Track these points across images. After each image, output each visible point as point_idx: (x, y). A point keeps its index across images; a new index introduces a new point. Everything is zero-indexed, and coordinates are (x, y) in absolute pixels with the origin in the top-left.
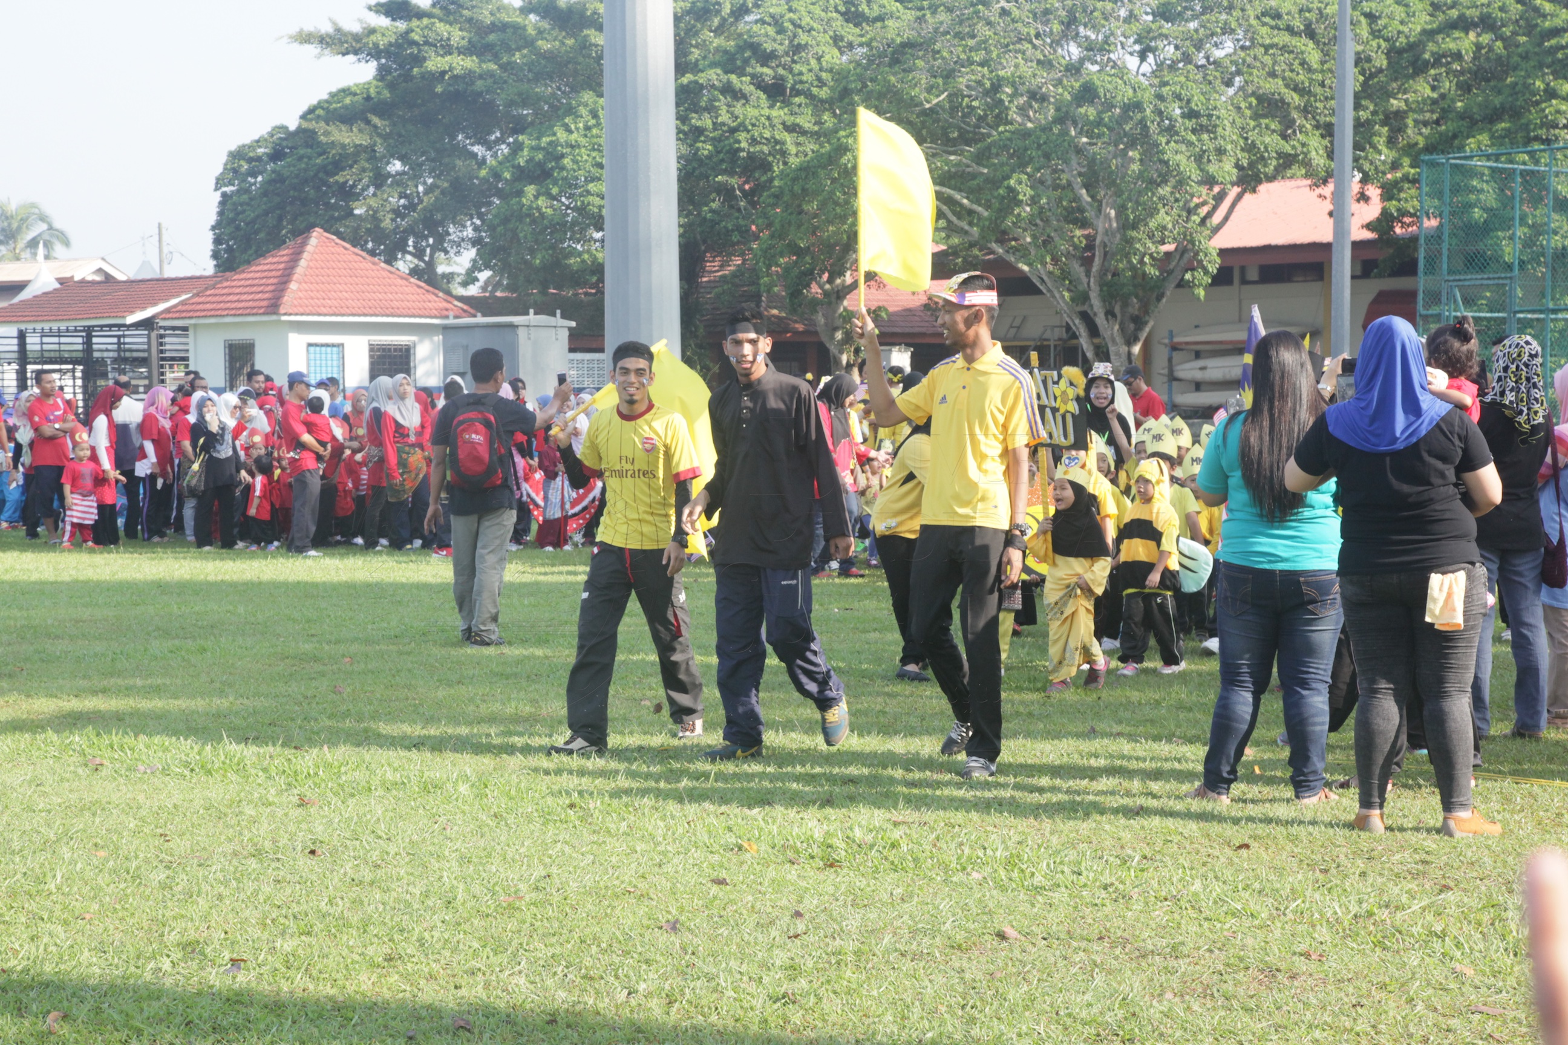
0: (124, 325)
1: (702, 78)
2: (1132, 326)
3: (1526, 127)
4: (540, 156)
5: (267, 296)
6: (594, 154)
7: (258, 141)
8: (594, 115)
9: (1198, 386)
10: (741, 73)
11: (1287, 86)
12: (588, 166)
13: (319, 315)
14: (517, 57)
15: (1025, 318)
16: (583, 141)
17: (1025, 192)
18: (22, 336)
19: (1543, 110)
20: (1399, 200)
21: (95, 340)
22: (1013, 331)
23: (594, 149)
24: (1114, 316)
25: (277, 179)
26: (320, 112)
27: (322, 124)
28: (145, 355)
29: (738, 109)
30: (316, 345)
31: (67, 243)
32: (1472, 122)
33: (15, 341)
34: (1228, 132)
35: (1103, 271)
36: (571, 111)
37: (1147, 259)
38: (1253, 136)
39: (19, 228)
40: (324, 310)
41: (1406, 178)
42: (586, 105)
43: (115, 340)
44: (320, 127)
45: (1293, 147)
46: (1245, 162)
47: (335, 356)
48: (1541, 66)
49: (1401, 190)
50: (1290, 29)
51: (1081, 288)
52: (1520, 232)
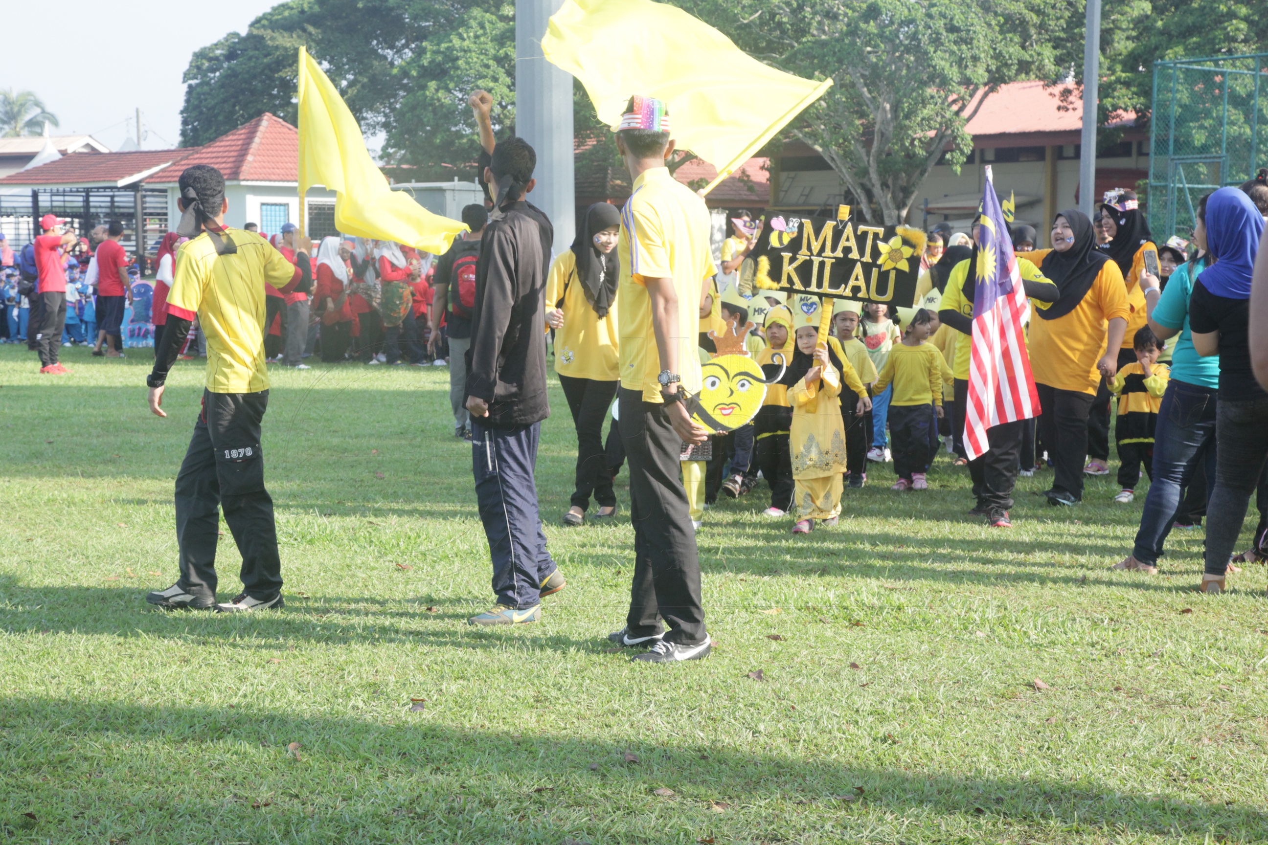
0: (116, 188)
2: (901, 195)
3: (1212, 42)
4: (440, 58)
5: (229, 165)
6: (482, 57)
7: (216, 45)
8: (482, 26)
11: (1027, 8)
12: (477, 66)
13: (270, 180)
15: (812, 189)
16: (473, 47)
18: (35, 195)
19: (1226, 28)
20: (1113, 98)
21: (91, 199)
22: (803, 198)
23: (482, 53)
24: (888, 186)
25: (232, 74)
26: (265, 22)
27: (269, 31)
28: (132, 211)
30: (267, 204)
31: (55, 123)
32: (1170, 37)
33: (30, 199)
34: (982, 44)
35: (880, 152)
36: (463, 23)
37: (916, 143)
38: (1000, 47)
39: (19, 112)
40: (274, 177)
41: (1118, 81)
42: (475, 19)
43: (108, 199)
44: (268, 34)
45: (1031, 56)
46: (994, 68)
47: (282, 214)
49: (1114, 90)
51: (862, 165)
52: (1207, 123)
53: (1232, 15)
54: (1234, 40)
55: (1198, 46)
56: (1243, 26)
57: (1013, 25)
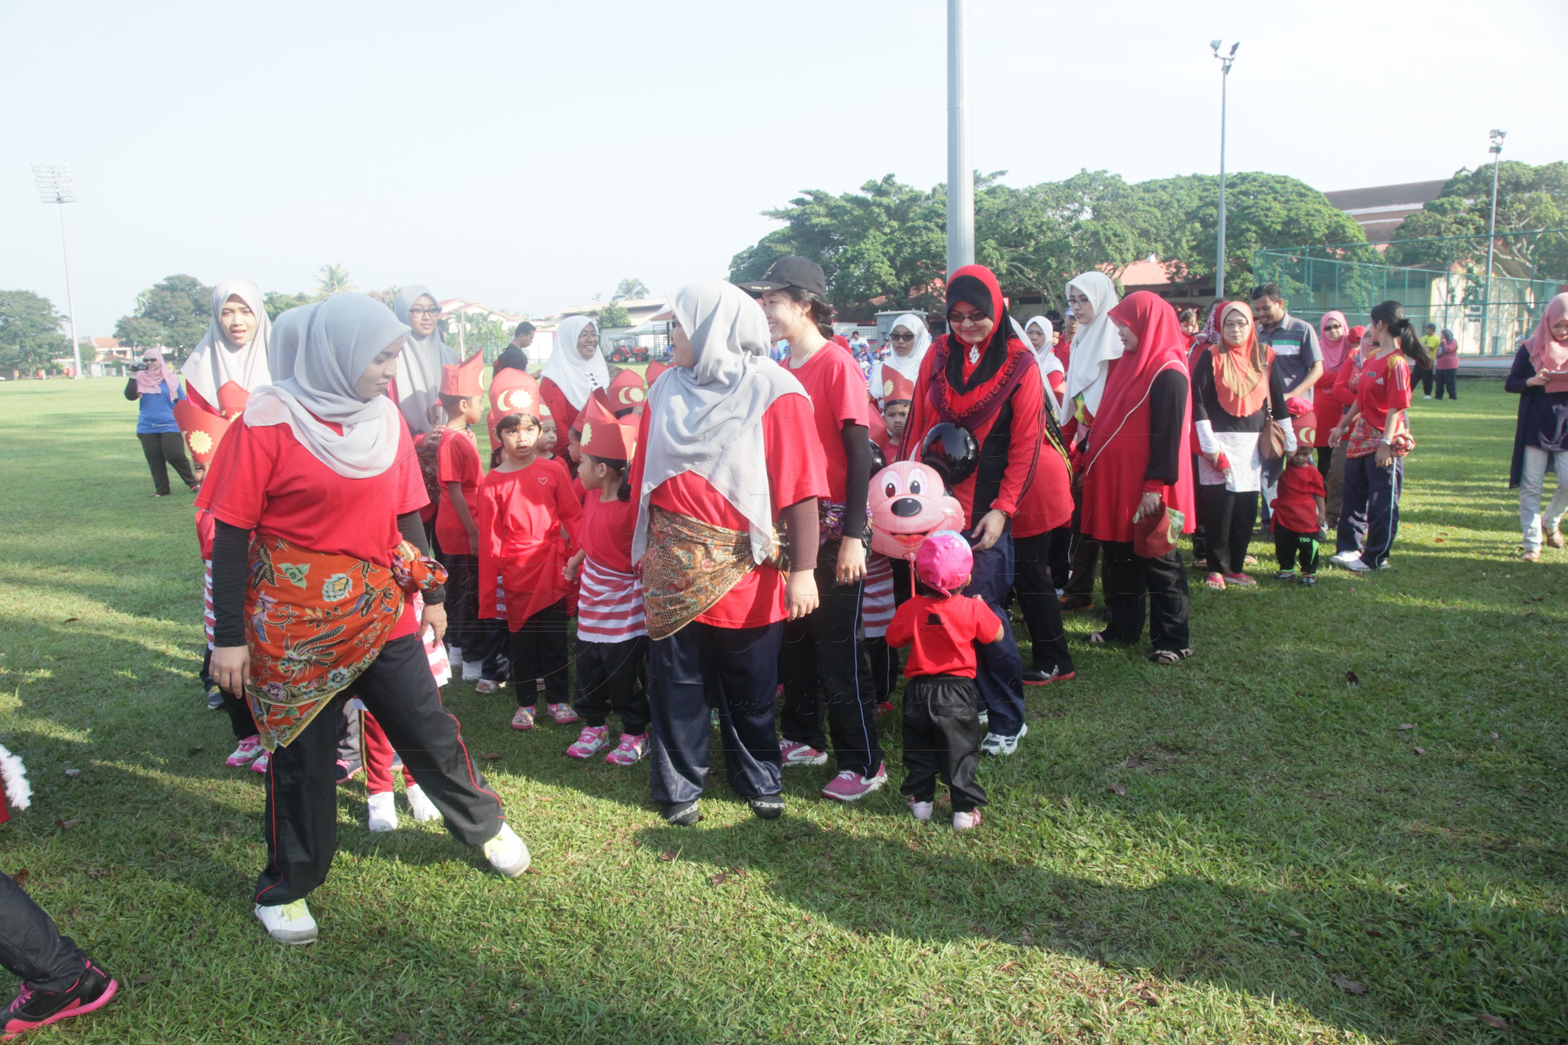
1: (916, 224)
3: (1240, 242)
7: (744, 252)
8: (875, 238)
10: (930, 221)
14: (846, 218)
17: (1054, 265)
25: (753, 265)
26: (768, 241)
29: (930, 235)
34: (1130, 243)
36: (865, 237)
38: (1138, 244)
44: (773, 245)
46: (1134, 254)
48: (1244, 220)
50: (1149, 205)
52: (1239, 281)
53: (1248, 230)
54: (1250, 241)
55: (1233, 245)
56: (1254, 235)
57: (1144, 234)
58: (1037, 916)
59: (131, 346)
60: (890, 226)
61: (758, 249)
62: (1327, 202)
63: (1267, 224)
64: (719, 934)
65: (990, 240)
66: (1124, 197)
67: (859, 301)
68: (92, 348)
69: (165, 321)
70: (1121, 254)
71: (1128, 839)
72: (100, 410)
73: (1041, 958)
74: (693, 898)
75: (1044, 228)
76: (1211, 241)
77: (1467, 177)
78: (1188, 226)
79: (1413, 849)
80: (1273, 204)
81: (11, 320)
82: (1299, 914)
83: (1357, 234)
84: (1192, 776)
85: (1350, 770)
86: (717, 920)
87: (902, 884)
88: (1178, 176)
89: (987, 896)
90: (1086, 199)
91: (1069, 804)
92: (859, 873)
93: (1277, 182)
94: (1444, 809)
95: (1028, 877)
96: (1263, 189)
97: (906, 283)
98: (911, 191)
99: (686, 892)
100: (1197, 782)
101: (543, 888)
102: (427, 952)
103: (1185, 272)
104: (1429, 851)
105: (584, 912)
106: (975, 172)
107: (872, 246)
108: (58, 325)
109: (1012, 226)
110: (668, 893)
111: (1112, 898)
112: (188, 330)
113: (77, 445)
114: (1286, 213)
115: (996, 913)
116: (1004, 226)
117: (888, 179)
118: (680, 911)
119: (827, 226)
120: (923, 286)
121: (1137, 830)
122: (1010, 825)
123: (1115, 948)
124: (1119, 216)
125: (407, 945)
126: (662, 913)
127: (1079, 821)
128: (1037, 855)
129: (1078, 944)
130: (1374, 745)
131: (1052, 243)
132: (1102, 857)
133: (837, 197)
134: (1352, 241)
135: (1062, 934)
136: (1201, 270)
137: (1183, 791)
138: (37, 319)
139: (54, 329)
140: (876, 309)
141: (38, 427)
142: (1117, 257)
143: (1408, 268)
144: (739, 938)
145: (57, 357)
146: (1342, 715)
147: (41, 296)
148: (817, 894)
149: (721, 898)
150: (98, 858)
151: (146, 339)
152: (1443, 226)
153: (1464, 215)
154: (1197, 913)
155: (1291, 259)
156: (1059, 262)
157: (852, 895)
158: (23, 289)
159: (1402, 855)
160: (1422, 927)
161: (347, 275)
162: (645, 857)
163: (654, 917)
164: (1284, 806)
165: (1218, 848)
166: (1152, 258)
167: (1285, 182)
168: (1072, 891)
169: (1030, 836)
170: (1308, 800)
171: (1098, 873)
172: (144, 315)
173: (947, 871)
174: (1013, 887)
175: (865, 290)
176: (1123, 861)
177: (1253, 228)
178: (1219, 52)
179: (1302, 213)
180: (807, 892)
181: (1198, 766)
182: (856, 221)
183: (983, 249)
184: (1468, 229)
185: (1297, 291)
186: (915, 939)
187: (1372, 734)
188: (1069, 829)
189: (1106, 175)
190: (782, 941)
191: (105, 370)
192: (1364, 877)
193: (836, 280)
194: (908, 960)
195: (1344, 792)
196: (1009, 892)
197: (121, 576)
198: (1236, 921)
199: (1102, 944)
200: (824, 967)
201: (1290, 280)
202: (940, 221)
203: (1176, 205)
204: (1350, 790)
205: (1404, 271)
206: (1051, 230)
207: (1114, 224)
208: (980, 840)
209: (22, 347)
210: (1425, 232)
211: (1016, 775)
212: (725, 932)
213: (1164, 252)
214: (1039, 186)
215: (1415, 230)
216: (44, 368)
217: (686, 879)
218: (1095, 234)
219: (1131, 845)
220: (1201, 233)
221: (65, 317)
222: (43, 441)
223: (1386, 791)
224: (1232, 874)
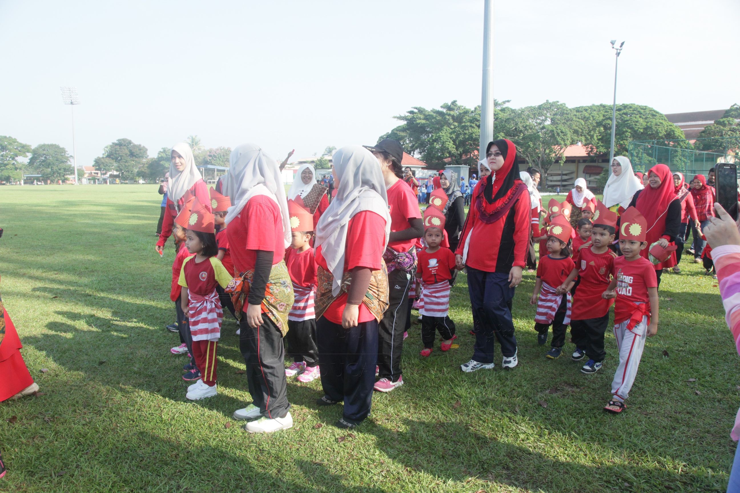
1: (466, 124)
3: (622, 137)
8: (446, 130)
9: (551, 181)
10: (473, 123)
14: (433, 121)
17: (532, 145)
29: (473, 130)
34: (569, 136)
36: (442, 130)
38: (572, 137)
44: (398, 132)
46: (571, 142)
48: (624, 126)
50: (579, 118)
53: (627, 131)
54: (627, 137)
55: (619, 138)
56: (629, 134)
57: (576, 132)
58: (497, 467)
59: (101, 171)
60: (454, 125)
61: (391, 134)
62: (666, 119)
63: (636, 129)
64: (339, 467)
65: (501, 133)
66: (566, 114)
67: (438, 160)
68: (83, 171)
69: (116, 159)
70: (564, 141)
71: (546, 430)
72: (84, 200)
73: (497, 489)
74: (328, 448)
75: (528, 128)
76: (608, 136)
77: (737, 108)
78: (598, 129)
79: (692, 444)
80: (639, 119)
81: (48, 157)
82: (630, 474)
83: (680, 135)
84: (581, 400)
85: (662, 401)
86: (338, 460)
87: (431, 447)
88: (593, 105)
89: (472, 456)
90: (548, 115)
91: (518, 411)
92: (410, 440)
93: (642, 109)
94: (709, 424)
95: (494, 447)
96: (635, 112)
97: (460, 152)
98: (465, 109)
99: (325, 445)
100: (583, 403)
101: (256, 438)
102: (196, 468)
103: (595, 151)
104: (700, 445)
105: (274, 452)
106: (495, 101)
107: (445, 134)
108: (68, 160)
109: (512, 126)
110: (316, 445)
111: (535, 460)
112: (126, 164)
113: (71, 215)
114: (645, 124)
115: (477, 464)
116: (508, 126)
117: (454, 103)
118: (321, 454)
119: (424, 124)
120: (469, 154)
121: (551, 426)
122: (488, 420)
123: (535, 486)
124: (564, 123)
125: (188, 463)
126: (311, 455)
127: (523, 419)
128: (500, 436)
129: (516, 483)
130: (675, 389)
131: (531, 135)
132: (532, 438)
133: (429, 111)
134: (678, 138)
135: (508, 477)
136: (603, 150)
137: (576, 407)
138: (59, 157)
139: (66, 162)
140: (445, 164)
141: (55, 206)
142: (562, 142)
143: (705, 152)
144: (348, 469)
145: (67, 174)
146: (659, 372)
147: (61, 146)
148: (389, 449)
149: (342, 449)
150: (50, 412)
151: (107, 167)
152: (724, 132)
153: (735, 127)
154: (578, 471)
155: (647, 146)
156: (534, 144)
157: (406, 451)
158: (54, 143)
159: (686, 447)
160: (694, 486)
161: (200, 141)
162: (307, 426)
163: (308, 457)
164: (626, 418)
165: (591, 438)
166: (580, 144)
167: (645, 109)
168: (516, 455)
169: (497, 426)
170: (639, 415)
171: (530, 447)
172: (108, 156)
173: (454, 441)
174: (486, 451)
175: (441, 155)
176: (543, 441)
177: (629, 131)
178: (614, 46)
179: (653, 124)
180: (384, 448)
181: (585, 395)
182: (438, 122)
183: (498, 137)
184: (736, 134)
185: (650, 161)
186: (434, 476)
187: (674, 383)
188: (517, 423)
189: (558, 103)
190: (369, 473)
191: (88, 181)
192: (665, 457)
193: (428, 150)
194: (430, 486)
195: (658, 412)
196: (484, 454)
197: (81, 277)
198: (598, 476)
199: (528, 484)
200: (388, 487)
201: (647, 156)
202: (478, 123)
203: (592, 119)
204: (661, 411)
205: (703, 154)
206: (531, 129)
207: (561, 127)
208: (472, 427)
209: (52, 170)
210: (715, 135)
211: (493, 394)
212: (341, 466)
213: (585, 141)
214: (526, 108)
215: (709, 133)
216: (61, 179)
217: (325, 438)
218: (553, 131)
219: (547, 433)
220: (603, 132)
221: (71, 156)
222: (56, 213)
223: (679, 413)
224: (597, 451)
